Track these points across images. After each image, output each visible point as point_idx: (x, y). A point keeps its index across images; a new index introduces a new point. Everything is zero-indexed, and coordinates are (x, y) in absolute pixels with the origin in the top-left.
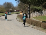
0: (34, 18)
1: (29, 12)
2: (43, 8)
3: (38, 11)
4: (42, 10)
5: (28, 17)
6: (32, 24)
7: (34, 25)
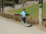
0: (7, 11)
1: (2, 6)
2: (14, 3)
3: (10, 5)
4: (14, 5)
5: (1, 10)
6: (5, 17)
7: (7, 18)
